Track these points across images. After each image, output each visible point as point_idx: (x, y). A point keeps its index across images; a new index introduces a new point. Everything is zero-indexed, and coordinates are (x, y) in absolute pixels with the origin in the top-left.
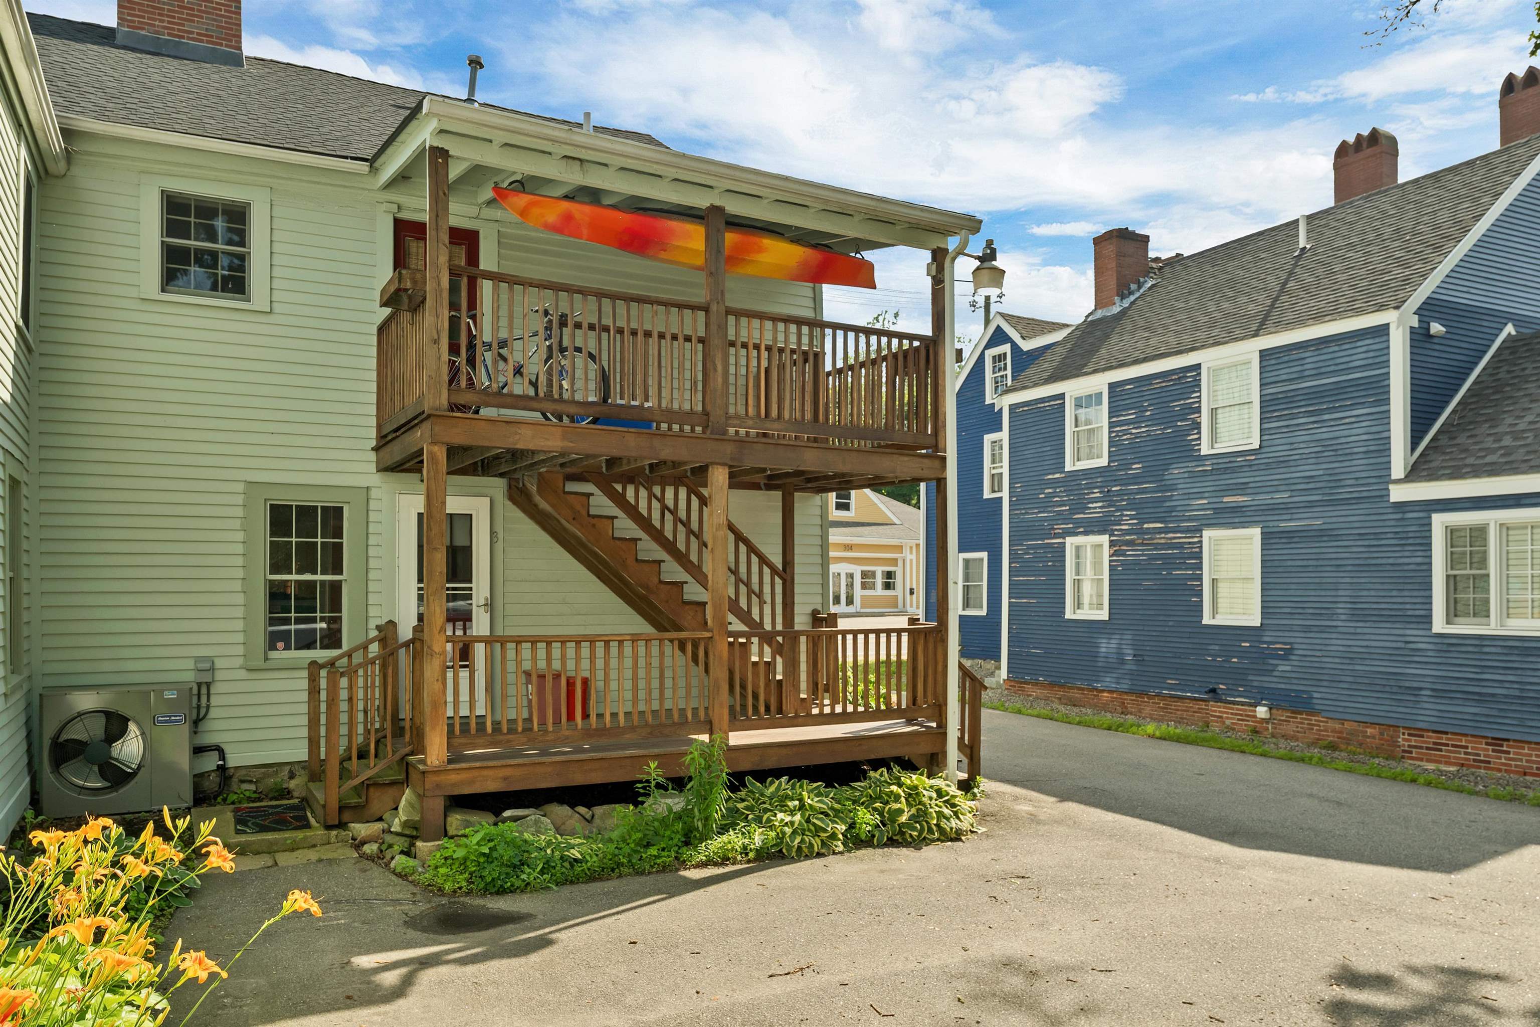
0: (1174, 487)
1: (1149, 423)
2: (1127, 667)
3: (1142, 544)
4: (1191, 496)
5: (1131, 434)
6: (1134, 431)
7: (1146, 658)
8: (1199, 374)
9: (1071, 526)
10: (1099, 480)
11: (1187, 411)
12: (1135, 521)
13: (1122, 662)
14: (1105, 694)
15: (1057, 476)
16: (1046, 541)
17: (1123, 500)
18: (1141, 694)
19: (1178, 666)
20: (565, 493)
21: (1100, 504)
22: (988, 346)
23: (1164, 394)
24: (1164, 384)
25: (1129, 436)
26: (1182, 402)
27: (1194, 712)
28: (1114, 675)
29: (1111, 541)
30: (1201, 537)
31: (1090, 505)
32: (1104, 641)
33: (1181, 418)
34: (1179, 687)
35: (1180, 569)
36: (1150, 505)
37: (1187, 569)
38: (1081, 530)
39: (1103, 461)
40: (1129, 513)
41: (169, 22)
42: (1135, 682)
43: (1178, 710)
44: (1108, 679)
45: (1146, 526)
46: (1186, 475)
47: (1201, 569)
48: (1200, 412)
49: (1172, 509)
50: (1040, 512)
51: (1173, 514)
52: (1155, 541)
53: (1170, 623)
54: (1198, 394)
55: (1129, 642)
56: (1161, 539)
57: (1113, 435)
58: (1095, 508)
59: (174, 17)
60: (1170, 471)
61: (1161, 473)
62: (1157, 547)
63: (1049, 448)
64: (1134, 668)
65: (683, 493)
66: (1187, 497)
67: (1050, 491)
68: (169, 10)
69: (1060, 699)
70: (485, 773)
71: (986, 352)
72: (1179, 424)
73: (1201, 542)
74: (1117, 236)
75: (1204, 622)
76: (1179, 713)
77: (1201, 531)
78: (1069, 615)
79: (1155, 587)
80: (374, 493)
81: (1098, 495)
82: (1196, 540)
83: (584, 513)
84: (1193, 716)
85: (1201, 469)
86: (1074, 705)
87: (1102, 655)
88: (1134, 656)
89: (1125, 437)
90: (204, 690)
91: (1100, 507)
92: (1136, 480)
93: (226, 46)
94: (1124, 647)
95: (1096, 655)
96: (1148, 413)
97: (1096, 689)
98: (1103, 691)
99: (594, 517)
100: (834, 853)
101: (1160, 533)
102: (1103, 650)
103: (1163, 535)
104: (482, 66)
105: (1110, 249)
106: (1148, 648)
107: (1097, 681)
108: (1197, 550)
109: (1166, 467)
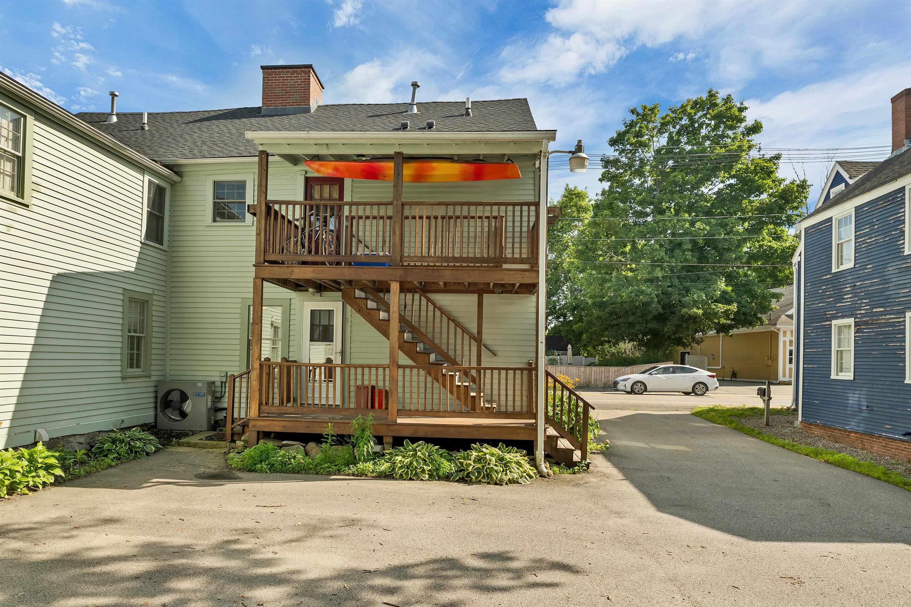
0: (890, 281)
1: (877, 234)
2: (863, 415)
3: (872, 324)
4: (900, 287)
5: (867, 243)
6: (868, 241)
7: (874, 409)
8: (904, 194)
9: (835, 312)
10: (849, 278)
11: (897, 223)
12: (868, 307)
13: (861, 411)
14: (853, 435)
15: (828, 276)
16: (823, 323)
17: (862, 292)
18: (872, 435)
19: (891, 415)
20: (355, 298)
21: (850, 296)
22: (832, 187)
23: (885, 212)
24: (885, 205)
25: (866, 245)
26: (895, 217)
27: (902, 450)
28: (857, 421)
29: (855, 322)
30: (905, 317)
31: (845, 297)
32: (851, 395)
33: (895, 228)
34: (893, 431)
35: (892, 342)
36: (876, 295)
37: (897, 342)
38: (840, 315)
39: (851, 265)
40: (865, 301)
41: (282, 100)
42: (868, 426)
43: (892, 448)
44: (853, 424)
45: (874, 310)
46: (897, 271)
47: (904, 342)
48: (904, 223)
49: (889, 297)
50: (819, 303)
51: (889, 301)
52: (879, 322)
53: (888, 383)
54: (904, 210)
55: (864, 396)
56: (883, 319)
57: (857, 244)
58: (847, 298)
59: (283, 98)
60: (888, 269)
61: (882, 270)
62: (881, 325)
63: (824, 257)
64: (867, 415)
65: (417, 296)
66: (896, 287)
67: (825, 287)
68: (281, 95)
69: (829, 437)
70: (275, 423)
71: (832, 191)
72: (893, 233)
73: (905, 321)
74: (906, 94)
75: (906, 382)
76: (893, 450)
77: (904, 313)
78: (833, 376)
79: (879, 356)
80: (293, 302)
81: (849, 289)
82: (902, 320)
83: (365, 307)
84: (901, 453)
85: (905, 266)
86: (836, 442)
87: (850, 405)
88: (868, 406)
89: (863, 246)
90: (223, 385)
91: (850, 298)
92: (869, 276)
93: (304, 105)
94: (862, 400)
95: (846, 406)
96: (876, 227)
97: (846, 431)
98: (851, 432)
99: (370, 309)
100: (422, 480)
101: (882, 315)
102: (851, 402)
103: (883, 317)
104: (418, 86)
105: (902, 104)
106: (875, 401)
107: (847, 424)
108: (903, 327)
109: (885, 265)
